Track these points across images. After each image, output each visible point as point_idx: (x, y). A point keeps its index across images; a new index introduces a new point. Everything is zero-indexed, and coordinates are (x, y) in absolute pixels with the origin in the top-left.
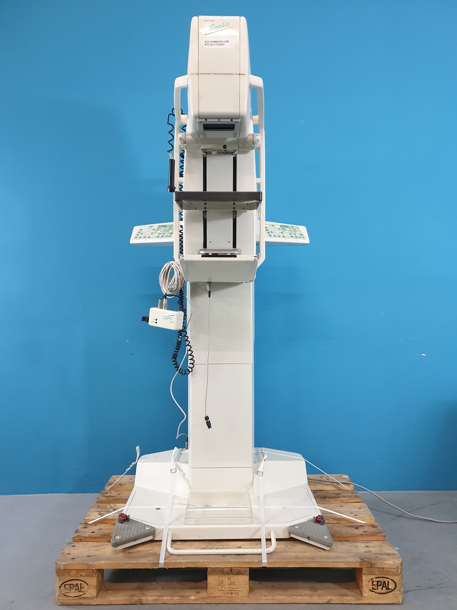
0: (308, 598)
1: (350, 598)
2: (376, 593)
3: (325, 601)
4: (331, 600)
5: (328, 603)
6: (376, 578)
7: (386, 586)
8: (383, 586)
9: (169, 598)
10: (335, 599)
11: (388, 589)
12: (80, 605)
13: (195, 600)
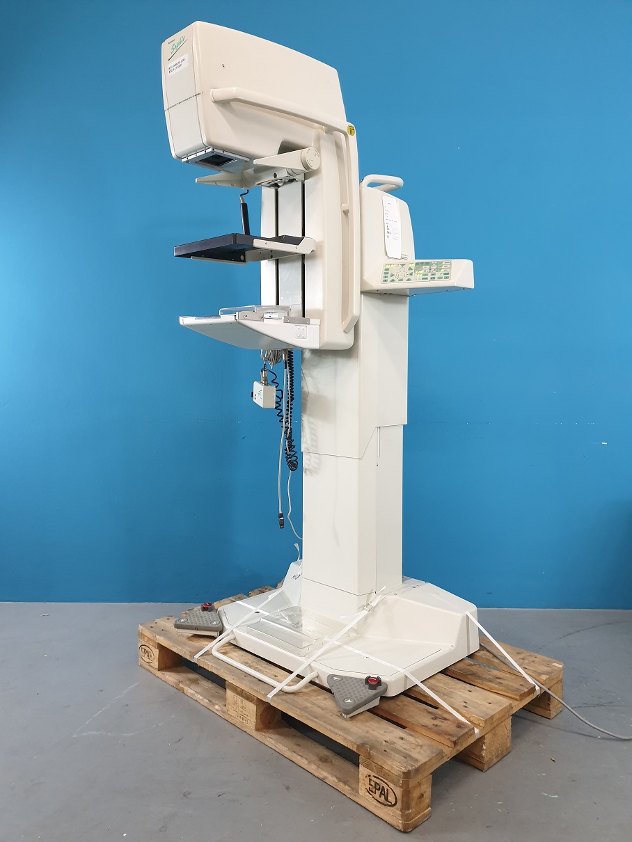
0: (306, 762)
1: (347, 787)
2: (373, 797)
3: (321, 777)
4: (326, 778)
5: (322, 780)
6: (375, 777)
7: (384, 795)
8: (381, 793)
9: (201, 698)
10: (331, 779)
11: (386, 799)
12: (149, 671)
13: (217, 710)
